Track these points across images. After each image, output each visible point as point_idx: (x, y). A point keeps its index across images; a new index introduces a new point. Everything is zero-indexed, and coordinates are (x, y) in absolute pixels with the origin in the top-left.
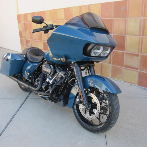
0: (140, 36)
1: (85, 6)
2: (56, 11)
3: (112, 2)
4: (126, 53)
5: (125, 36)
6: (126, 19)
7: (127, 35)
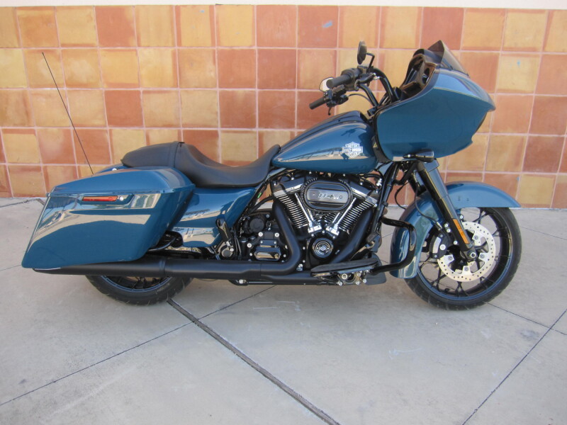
1: (194, 6)
3: (294, 6)
6: (336, 51)
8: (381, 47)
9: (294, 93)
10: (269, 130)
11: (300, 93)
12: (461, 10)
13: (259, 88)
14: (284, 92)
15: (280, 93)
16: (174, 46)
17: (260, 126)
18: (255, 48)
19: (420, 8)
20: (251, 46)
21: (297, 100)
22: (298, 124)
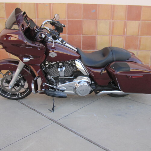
0: (110, 36)
3: (81, 4)
6: (96, 21)
7: (98, 35)
8: (113, 19)
9: (81, 36)
11: (83, 36)
12: (141, 6)
13: (68, 34)
14: (77, 36)
16: (35, 18)
18: (67, 19)
19: (126, 6)
20: (65, 19)
21: (82, 39)
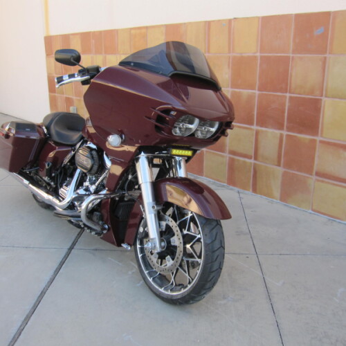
2: (144, 31)
3: (292, 15)
4: (321, 142)
5: (321, 100)
6: (325, 58)
9: (286, 97)
10: (264, 129)
11: (291, 98)
13: (259, 90)
14: (278, 96)
15: (275, 96)
17: (257, 125)
18: (258, 54)
20: (255, 53)
21: (287, 104)
22: (287, 127)
